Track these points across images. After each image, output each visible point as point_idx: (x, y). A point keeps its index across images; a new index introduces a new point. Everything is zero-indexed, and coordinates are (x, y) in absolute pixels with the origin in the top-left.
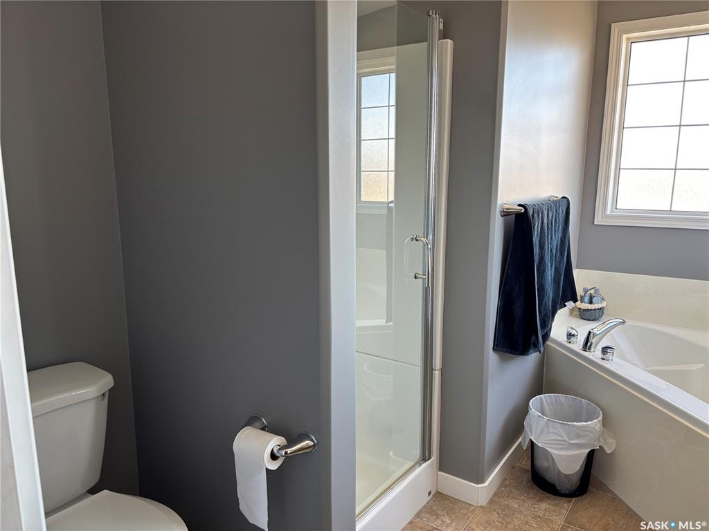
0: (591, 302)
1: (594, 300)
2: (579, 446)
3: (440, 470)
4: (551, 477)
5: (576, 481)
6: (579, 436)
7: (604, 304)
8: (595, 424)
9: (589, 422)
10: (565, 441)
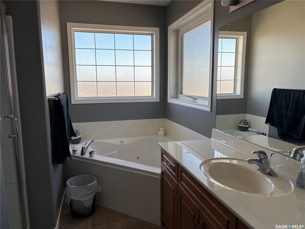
2: (91, 194)
4: (81, 211)
6: (90, 190)
7: (80, 136)
8: (95, 182)
9: (93, 182)
10: (86, 194)
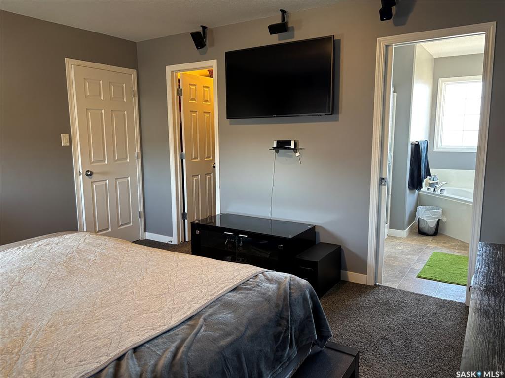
0: (433, 180)
1: (435, 179)
2: (435, 218)
3: (390, 228)
4: (425, 230)
5: (434, 230)
6: (435, 215)
7: (438, 181)
8: (440, 211)
9: (438, 210)
10: (431, 216)
